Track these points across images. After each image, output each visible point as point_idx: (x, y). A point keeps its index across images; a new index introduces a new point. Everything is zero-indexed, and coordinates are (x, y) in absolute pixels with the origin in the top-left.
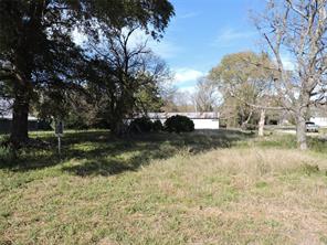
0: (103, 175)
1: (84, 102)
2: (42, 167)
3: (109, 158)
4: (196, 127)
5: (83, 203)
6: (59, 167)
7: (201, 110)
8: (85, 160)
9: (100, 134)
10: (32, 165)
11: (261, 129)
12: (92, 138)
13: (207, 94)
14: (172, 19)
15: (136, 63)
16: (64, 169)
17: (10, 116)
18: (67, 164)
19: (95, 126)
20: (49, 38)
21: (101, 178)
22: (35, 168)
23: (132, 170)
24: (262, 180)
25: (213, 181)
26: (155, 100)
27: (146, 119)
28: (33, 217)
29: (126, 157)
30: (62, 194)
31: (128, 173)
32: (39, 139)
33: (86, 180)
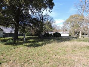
0: (34, 47)
1: (31, 29)
2: (20, 45)
3: (36, 43)
4: (62, 36)
5: (27, 53)
6: (24, 45)
7: (64, 31)
8: (30, 43)
9: (36, 37)
10: (18, 44)
11: (80, 36)
12: (33, 38)
13: (66, 26)
14: (54, 6)
15: (45, 19)
16: (25, 45)
17: (14, 33)
18: (26, 44)
19: (35, 35)
20: (23, 13)
21: (33, 48)
22: (18, 45)
23: (41, 46)
24: (74, 50)
25: (61, 49)
26: (51, 28)
27: (48, 33)
28: (16, 55)
29: (40, 43)
30: (23, 51)
31: (40, 47)
32: (21, 38)
33: (29, 48)
